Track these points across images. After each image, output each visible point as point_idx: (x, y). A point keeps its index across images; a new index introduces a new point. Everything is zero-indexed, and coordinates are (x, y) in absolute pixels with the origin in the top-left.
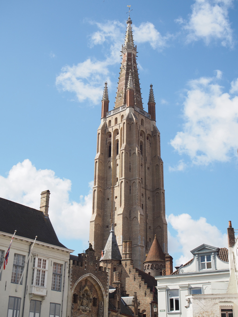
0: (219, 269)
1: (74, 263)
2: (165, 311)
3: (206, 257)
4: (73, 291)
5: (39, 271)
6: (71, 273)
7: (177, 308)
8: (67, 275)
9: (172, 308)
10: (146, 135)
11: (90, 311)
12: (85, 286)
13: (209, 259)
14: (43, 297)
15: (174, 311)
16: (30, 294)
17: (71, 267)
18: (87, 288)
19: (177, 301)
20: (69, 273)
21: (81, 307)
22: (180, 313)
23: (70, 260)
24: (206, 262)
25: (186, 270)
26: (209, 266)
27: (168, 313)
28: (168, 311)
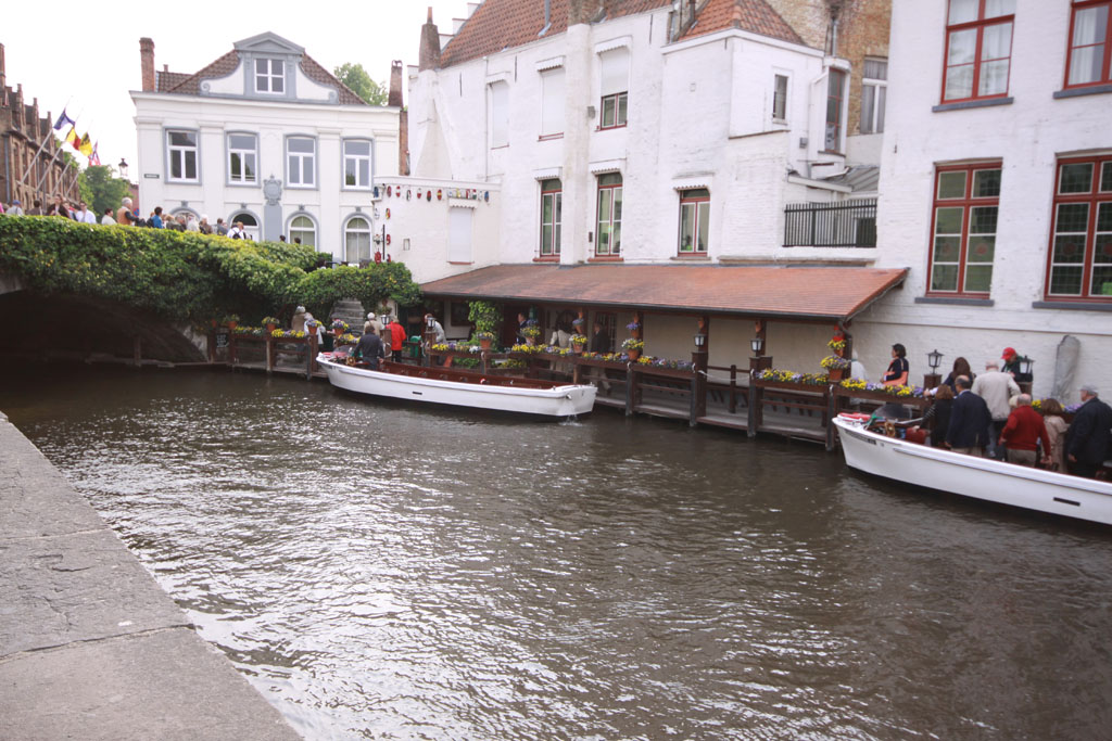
0: (301, 95)
2: (158, 176)
3: (270, 64)
7: (191, 173)
9: (177, 173)
13: (277, 69)
15: (183, 178)
19: (191, 157)
22: (200, 185)
24: (270, 75)
25: (216, 86)
26: (278, 85)
27: (167, 183)
28: (166, 177)
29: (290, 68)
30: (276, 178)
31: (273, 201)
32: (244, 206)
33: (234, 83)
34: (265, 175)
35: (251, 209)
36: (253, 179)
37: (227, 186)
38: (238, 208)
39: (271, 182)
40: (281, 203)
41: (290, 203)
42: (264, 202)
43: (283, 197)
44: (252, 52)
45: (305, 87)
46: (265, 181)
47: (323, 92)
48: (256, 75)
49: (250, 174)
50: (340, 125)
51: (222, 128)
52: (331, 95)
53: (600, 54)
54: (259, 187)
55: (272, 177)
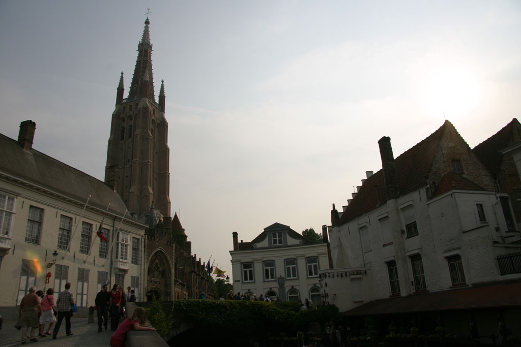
0: (289, 244)
1: (148, 237)
2: (239, 281)
3: (277, 234)
4: (148, 265)
5: (122, 245)
6: (146, 247)
7: (251, 279)
8: (143, 249)
9: (246, 279)
10: (156, 124)
11: (159, 282)
12: (156, 259)
13: (280, 236)
14: (125, 271)
15: (249, 281)
16: (115, 268)
17: (146, 242)
18: (157, 261)
19: (251, 272)
20: (145, 247)
21: (153, 279)
22: (254, 282)
23: (145, 235)
24: (277, 238)
25: (259, 245)
26: (280, 241)
27: (243, 283)
28: (242, 281)
29: (285, 235)
30: (282, 276)
31: (282, 286)
32: (271, 288)
33: (265, 243)
34: (278, 276)
35: (273, 289)
36: (273, 278)
37: (264, 281)
38: (269, 289)
39: (281, 278)
40: (285, 286)
41: (288, 285)
42: (278, 286)
43: (285, 283)
44: (271, 231)
45: (291, 241)
46: (278, 278)
47: (297, 242)
48: (273, 239)
49: (272, 276)
50: (305, 253)
51: (261, 260)
52: (300, 242)
53: (401, 209)
54: (276, 281)
55: (281, 276)
